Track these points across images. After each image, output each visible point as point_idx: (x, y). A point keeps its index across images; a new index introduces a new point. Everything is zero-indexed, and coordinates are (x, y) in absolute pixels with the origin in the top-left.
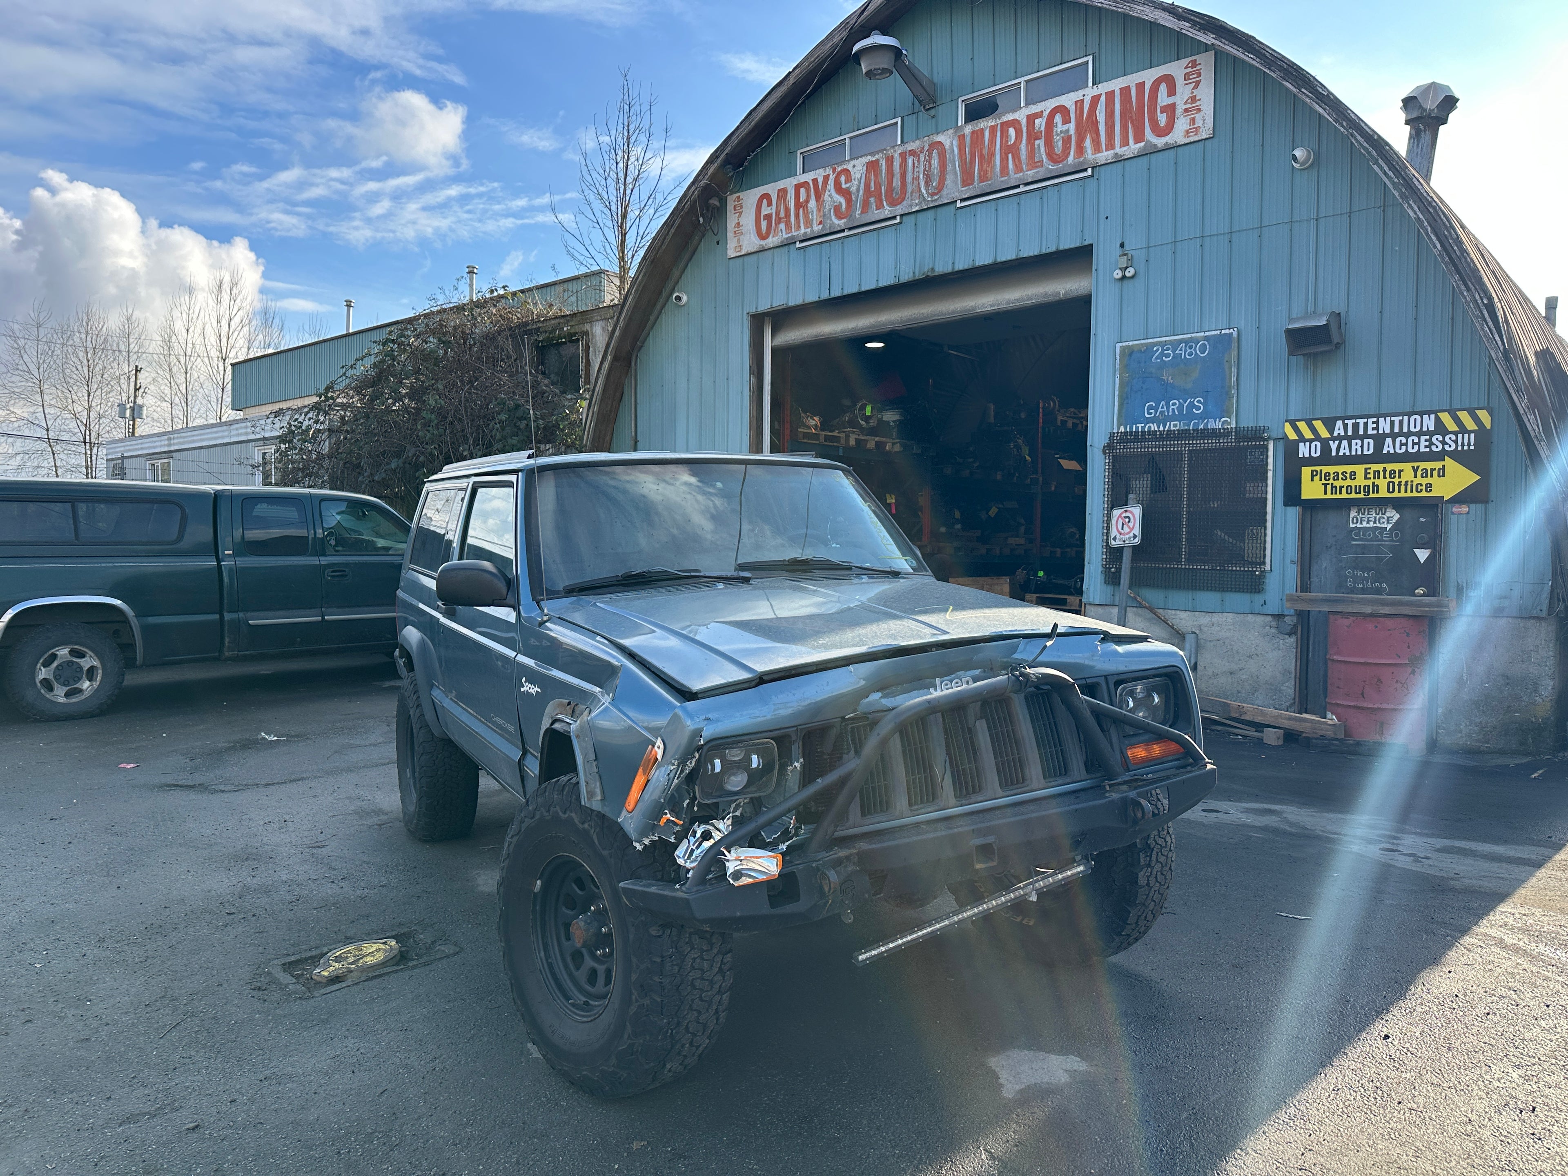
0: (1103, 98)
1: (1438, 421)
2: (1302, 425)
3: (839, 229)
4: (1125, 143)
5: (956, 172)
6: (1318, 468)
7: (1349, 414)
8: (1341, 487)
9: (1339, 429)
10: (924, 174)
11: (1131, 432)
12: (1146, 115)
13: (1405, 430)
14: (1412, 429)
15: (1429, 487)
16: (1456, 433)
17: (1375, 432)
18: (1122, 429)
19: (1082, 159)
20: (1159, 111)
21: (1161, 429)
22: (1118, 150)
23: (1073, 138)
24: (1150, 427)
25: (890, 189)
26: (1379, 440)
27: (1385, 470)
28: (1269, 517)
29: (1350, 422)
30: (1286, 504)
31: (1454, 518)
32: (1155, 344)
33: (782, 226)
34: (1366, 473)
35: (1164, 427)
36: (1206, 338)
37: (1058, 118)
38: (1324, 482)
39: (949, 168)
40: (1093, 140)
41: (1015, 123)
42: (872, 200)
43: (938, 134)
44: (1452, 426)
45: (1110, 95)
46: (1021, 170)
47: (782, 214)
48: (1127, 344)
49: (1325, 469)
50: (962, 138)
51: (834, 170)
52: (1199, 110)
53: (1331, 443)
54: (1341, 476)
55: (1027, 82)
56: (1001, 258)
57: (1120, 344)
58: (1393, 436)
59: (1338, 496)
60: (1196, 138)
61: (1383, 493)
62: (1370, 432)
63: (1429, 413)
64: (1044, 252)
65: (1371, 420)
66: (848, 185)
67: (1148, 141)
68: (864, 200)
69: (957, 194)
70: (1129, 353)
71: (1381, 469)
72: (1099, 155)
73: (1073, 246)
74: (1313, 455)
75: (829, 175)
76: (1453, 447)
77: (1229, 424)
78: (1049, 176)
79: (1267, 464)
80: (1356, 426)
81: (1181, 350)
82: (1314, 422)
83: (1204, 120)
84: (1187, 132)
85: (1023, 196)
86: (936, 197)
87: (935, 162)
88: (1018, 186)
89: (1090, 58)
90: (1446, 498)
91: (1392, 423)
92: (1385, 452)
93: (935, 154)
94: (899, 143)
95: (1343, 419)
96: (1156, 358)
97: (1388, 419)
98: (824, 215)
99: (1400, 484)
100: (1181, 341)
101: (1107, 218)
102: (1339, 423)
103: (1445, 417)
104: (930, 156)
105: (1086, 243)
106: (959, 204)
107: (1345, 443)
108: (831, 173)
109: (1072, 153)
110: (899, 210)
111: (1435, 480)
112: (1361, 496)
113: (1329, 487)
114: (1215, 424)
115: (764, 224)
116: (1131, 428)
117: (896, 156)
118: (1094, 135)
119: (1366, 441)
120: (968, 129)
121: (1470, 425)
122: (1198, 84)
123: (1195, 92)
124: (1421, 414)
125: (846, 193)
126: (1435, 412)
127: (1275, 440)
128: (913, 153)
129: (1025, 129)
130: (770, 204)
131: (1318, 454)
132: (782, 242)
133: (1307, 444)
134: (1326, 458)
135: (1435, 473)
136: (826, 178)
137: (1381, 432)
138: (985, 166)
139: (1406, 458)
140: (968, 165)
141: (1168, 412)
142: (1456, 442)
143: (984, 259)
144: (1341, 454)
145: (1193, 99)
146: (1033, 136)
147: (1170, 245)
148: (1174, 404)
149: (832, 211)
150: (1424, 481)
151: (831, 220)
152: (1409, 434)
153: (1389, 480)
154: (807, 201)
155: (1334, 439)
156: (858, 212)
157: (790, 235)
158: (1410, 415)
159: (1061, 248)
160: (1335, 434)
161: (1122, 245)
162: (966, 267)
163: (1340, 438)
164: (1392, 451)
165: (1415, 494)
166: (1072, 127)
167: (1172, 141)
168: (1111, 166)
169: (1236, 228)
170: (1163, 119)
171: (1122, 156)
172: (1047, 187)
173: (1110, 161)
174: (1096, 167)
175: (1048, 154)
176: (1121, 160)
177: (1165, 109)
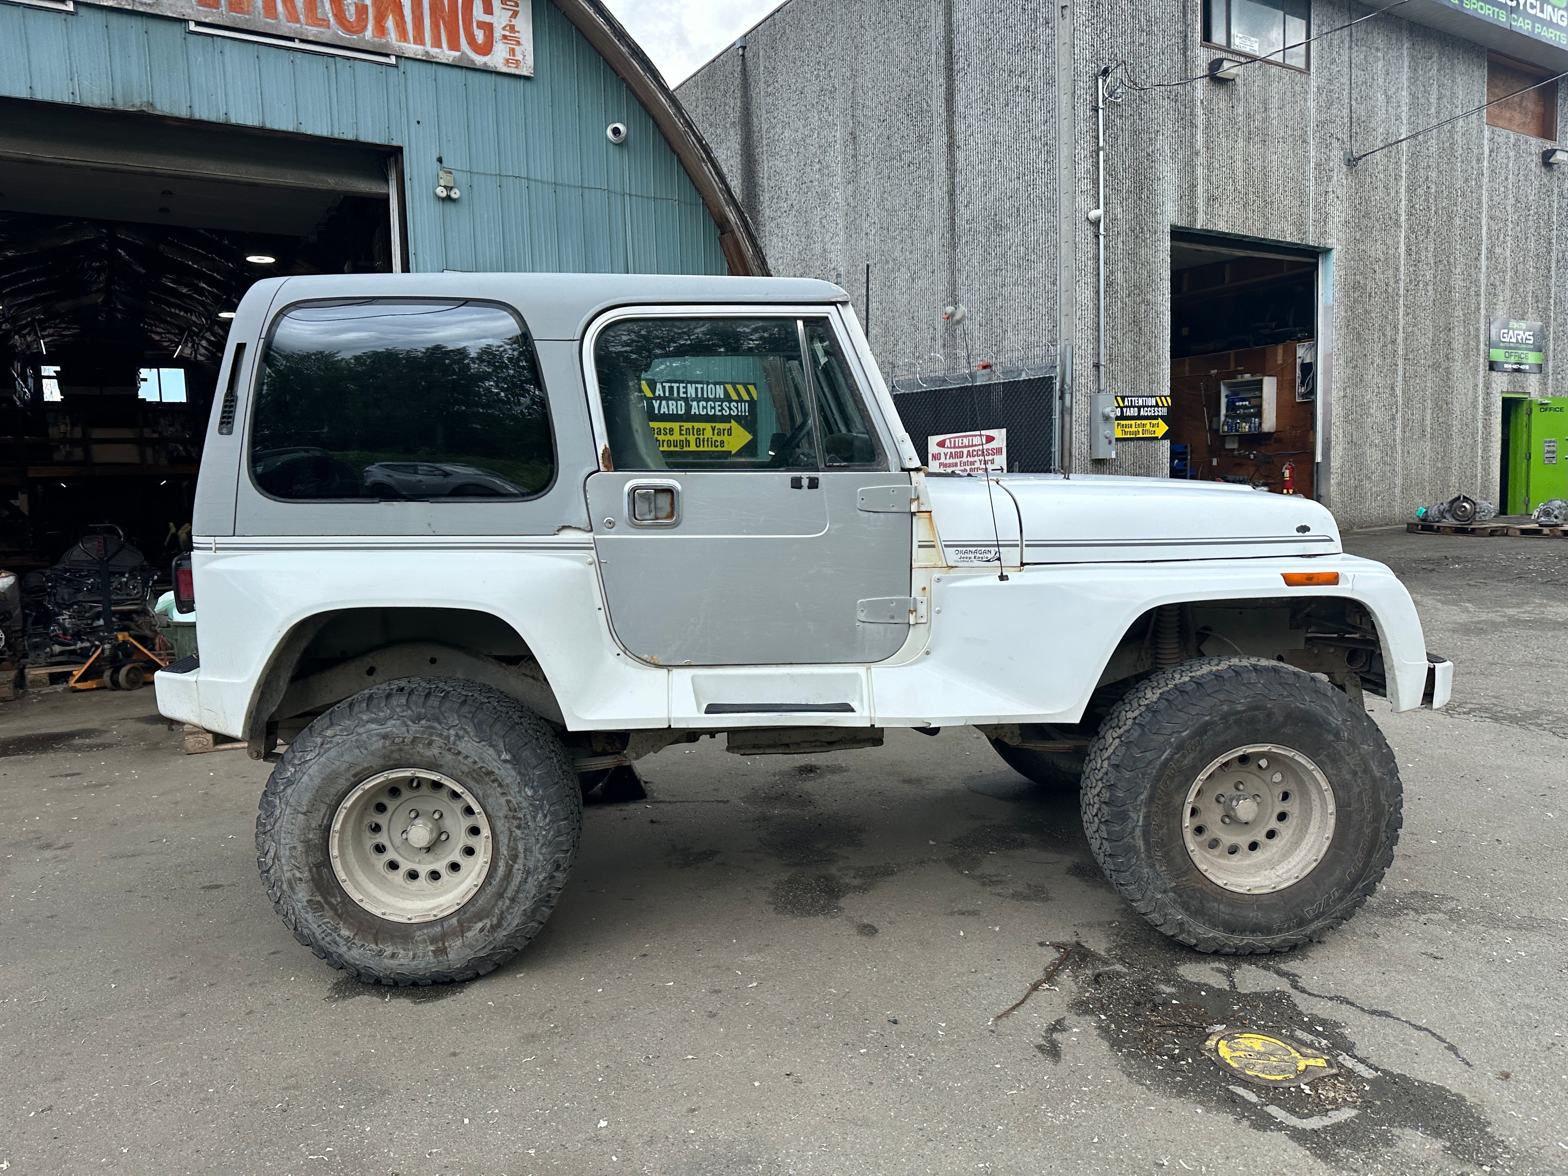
4: (437, 43)
7: (665, 378)
8: (663, 441)
9: (659, 390)
12: (461, 22)
13: (705, 396)
14: (710, 396)
15: (722, 442)
16: (737, 401)
17: (685, 395)
19: (384, 41)
20: (475, 24)
22: (428, 47)
23: (370, 10)
26: (688, 402)
27: (693, 428)
29: (666, 386)
34: (681, 430)
40: (397, 24)
44: (734, 396)
46: (297, 20)
52: (518, 43)
53: (654, 402)
54: (662, 431)
58: (698, 400)
60: (517, 72)
61: (693, 448)
62: (682, 395)
63: (719, 384)
64: (336, 136)
65: (682, 385)
67: (463, 53)
69: (189, 10)
71: (691, 428)
72: (406, 44)
73: (378, 142)
76: (736, 411)
78: (339, 43)
80: (671, 389)
83: (524, 56)
84: (507, 61)
85: (300, 55)
86: (149, 1)
88: (292, 39)
90: (733, 453)
91: (696, 389)
92: (692, 413)
95: (661, 381)
97: (693, 385)
99: (703, 441)
101: (418, 122)
102: (659, 385)
103: (729, 388)
105: (395, 143)
106: (192, 27)
107: (664, 403)
109: (370, 27)
111: (725, 438)
112: (678, 449)
118: (398, 18)
119: (679, 402)
121: (745, 396)
122: (515, 14)
123: (514, 22)
124: (715, 383)
126: (723, 383)
134: (651, 415)
135: (726, 432)
137: (689, 395)
139: (706, 419)
142: (737, 408)
143: (244, 116)
144: (662, 412)
145: (512, 28)
147: (494, 178)
150: (719, 438)
152: (708, 400)
153: (696, 436)
155: (656, 399)
158: (708, 383)
159: (362, 139)
160: (657, 395)
161: (440, 160)
162: (213, 119)
163: (660, 398)
164: (697, 413)
165: (714, 449)
167: (490, 64)
168: (417, 64)
169: (557, 182)
170: (480, 36)
171: (433, 57)
172: (333, 56)
173: (418, 57)
174: (401, 57)
175: (335, 15)
176: (431, 62)
177: (482, 25)
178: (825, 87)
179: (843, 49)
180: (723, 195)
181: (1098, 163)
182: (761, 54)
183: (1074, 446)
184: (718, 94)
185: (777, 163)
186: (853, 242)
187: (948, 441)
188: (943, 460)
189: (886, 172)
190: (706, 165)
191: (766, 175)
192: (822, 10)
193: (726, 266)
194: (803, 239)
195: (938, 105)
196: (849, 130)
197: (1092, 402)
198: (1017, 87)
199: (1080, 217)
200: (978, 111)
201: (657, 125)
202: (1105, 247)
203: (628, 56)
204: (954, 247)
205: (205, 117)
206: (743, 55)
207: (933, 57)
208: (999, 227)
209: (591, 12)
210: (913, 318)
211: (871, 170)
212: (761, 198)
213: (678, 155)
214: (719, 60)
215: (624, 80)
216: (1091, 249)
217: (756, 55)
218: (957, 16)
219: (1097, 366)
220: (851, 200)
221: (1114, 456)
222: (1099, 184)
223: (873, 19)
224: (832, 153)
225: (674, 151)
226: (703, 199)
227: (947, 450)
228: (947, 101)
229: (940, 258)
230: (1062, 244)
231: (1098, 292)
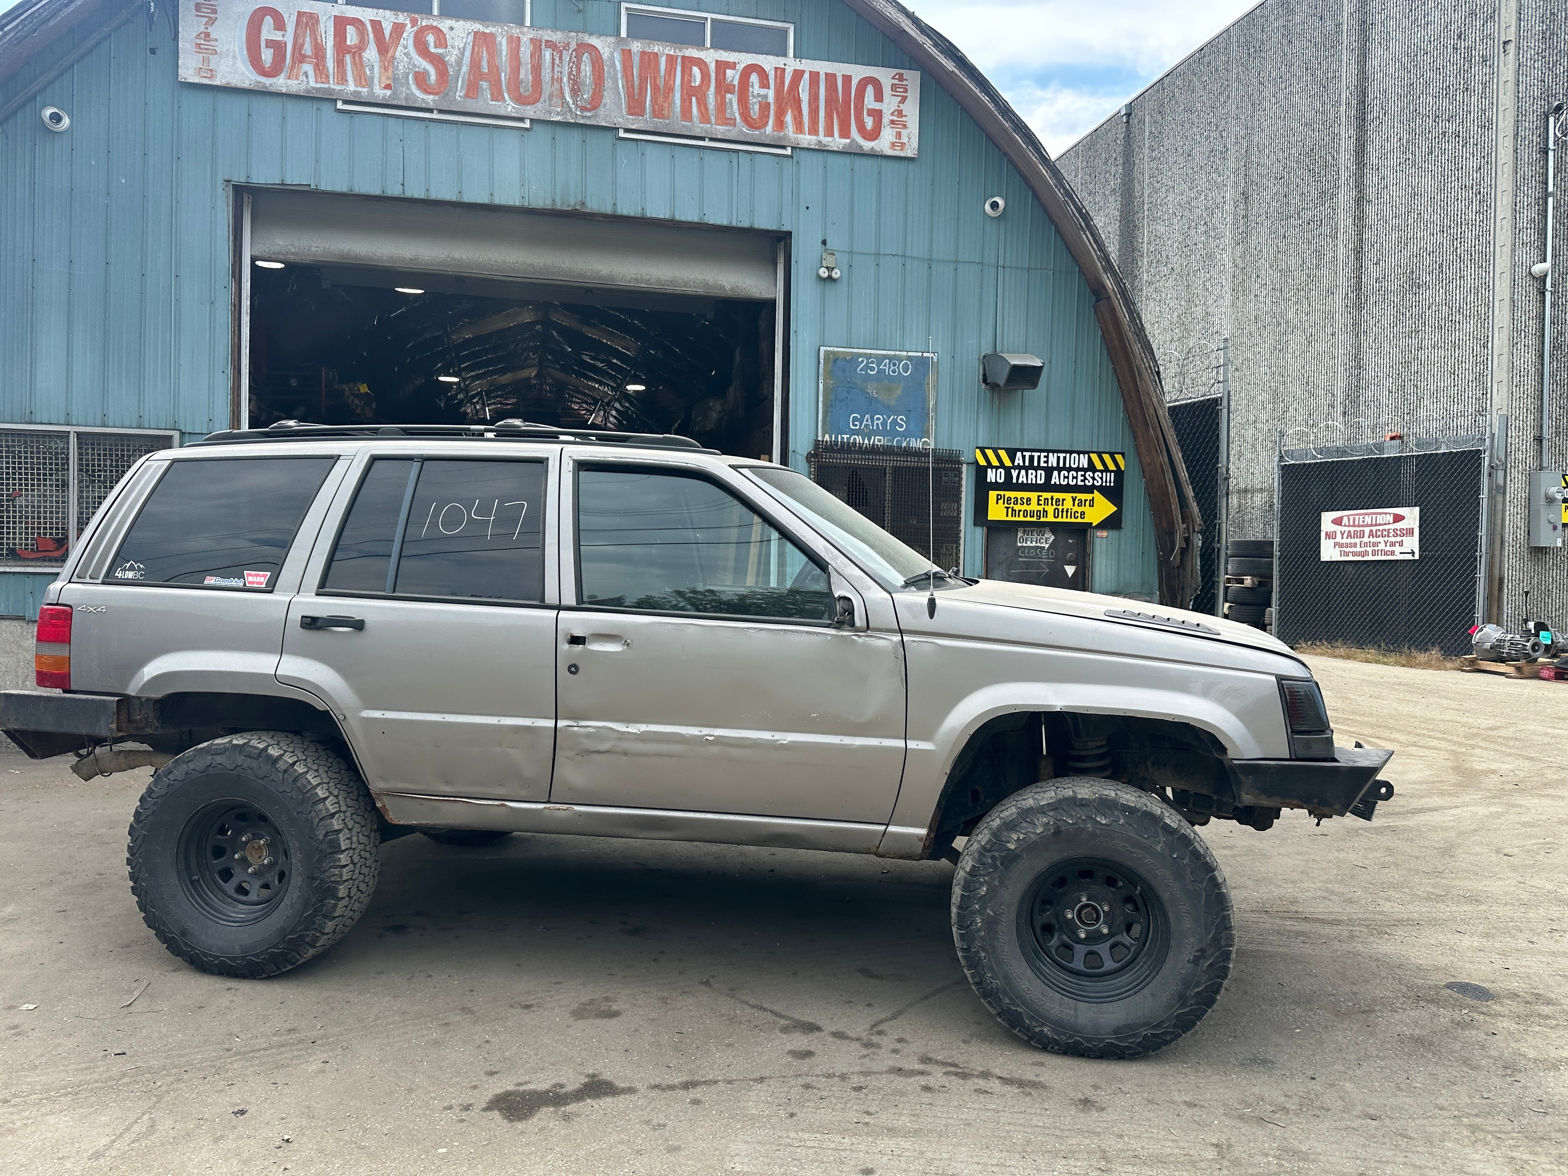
0: (806, 76)
1: (1090, 459)
2: (989, 453)
3: (424, 105)
4: (829, 133)
5: (619, 94)
6: (1002, 493)
7: (1026, 447)
8: (1020, 511)
9: (1019, 461)
10: (569, 78)
11: (836, 442)
12: (852, 112)
13: (1067, 466)
14: (1073, 466)
15: (1083, 513)
16: (1102, 471)
17: (1046, 465)
18: (827, 437)
19: (782, 134)
20: (865, 112)
21: (866, 441)
22: (821, 137)
23: (772, 107)
24: (855, 439)
25: (515, 82)
26: (1049, 471)
27: (1052, 498)
28: (962, 535)
29: (1027, 454)
30: (975, 524)
31: (1098, 541)
32: (861, 355)
33: (308, 68)
34: (1039, 500)
35: (869, 441)
36: (909, 358)
37: (754, 78)
38: (1006, 505)
39: (608, 83)
40: (795, 118)
41: (700, 63)
42: (485, 85)
43: (591, 34)
44: (1099, 466)
45: (814, 76)
46: (709, 122)
47: (308, 49)
48: (832, 349)
49: (1008, 494)
50: (627, 54)
51: (414, 22)
52: (905, 126)
53: (1013, 471)
54: (1019, 501)
55: (713, 20)
56: (681, 216)
57: (825, 348)
58: (1059, 470)
59: (1017, 519)
60: (902, 154)
61: (1050, 518)
62: (1042, 464)
63: (1084, 453)
64: (734, 224)
65: (1043, 454)
66: (440, 51)
67: (853, 140)
68: (469, 80)
69: (620, 120)
70: (833, 359)
71: (1050, 498)
72: (801, 136)
73: (770, 228)
74: (999, 480)
75: (403, 26)
76: (1100, 482)
77: (929, 444)
78: (743, 139)
79: (960, 486)
80: (1032, 458)
81: (885, 365)
82: (999, 451)
83: (910, 138)
84: (893, 145)
85: (708, 152)
86: (588, 114)
87: (587, 69)
88: (702, 139)
89: (791, 28)
90: (1094, 525)
91: (1058, 458)
92: (1052, 483)
93: (586, 57)
94: (528, 23)
95: (1022, 450)
96: (861, 370)
97: (1055, 454)
98: (395, 79)
99: (1062, 511)
100: (885, 357)
101: (807, 208)
102: (1019, 454)
103: (1094, 457)
104: (579, 58)
105: (785, 229)
106: (622, 134)
107: (1023, 472)
108: (408, 22)
109: (771, 123)
110: (530, 111)
111: (1086, 509)
112: (1034, 519)
113: (1010, 510)
114: (916, 444)
115: (267, 56)
116: (836, 437)
117: (525, 39)
118: (796, 113)
119: (1039, 472)
120: (636, 47)
121: (1112, 467)
122: (904, 99)
123: (902, 106)
124: (1079, 453)
125: (438, 62)
126: (1088, 453)
127: (968, 464)
128: (551, 45)
129: (713, 75)
130: (280, 25)
131: (1002, 480)
132: (308, 91)
133: (994, 470)
134: (1009, 485)
135: (1087, 503)
136: (398, 29)
137: (1050, 465)
138: (660, 100)
139: (1067, 489)
140: (636, 91)
141: (873, 426)
142: (1101, 478)
143: (658, 210)
144: (1020, 481)
145: (900, 113)
146: (723, 88)
147: (872, 257)
148: (878, 419)
149: (411, 77)
150: (1080, 509)
151: (409, 89)
152: (1070, 469)
153: (1055, 507)
154: (362, 46)
155: (1014, 467)
156: (460, 94)
157: (326, 86)
158: (1071, 452)
159: (756, 226)
160: (1016, 464)
161: (824, 242)
162: (632, 214)
163: (1019, 468)
164: (1058, 483)
165: (1073, 520)
166: (771, 94)
167: (877, 148)
168: (811, 153)
169: (935, 256)
170: (869, 122)
171: (825, 146)
172: (737, 151)
173: (812, 147)
174: (796, 148)
175: (741, 114)
176: (824, 151)
177: (871, 112)
178: (1216, 148)
179: (1237, 107)
180: (1101, 263)
181: (1546, 211)
182: (1147, 119)
183: (1507, 531)
184: (1099, 162)
185: (1158, 227)
186: (1239, 304)
187: (1345, 519)
188: (1338, 539)
189: (1281, 231)
190: (1085, 233)
191: (1146, 239)
192: (1217, 70)
193: (1100, 332)
194: (1183, 303)
195: (1345, 158)
196: (1241, 190)
197: (1531, 482)
198: (1444, 133)
199: (1521, 272)
200: (1393, 162)
201: (1036, 196)
202: (1553, 305)
203: (1011, 131)
204: (1359, 307)
205: (625, 213)
206: (1128, 122)
207: (1343, 108)
208: (1416, 285)
209: (977, 91)
210: (1307, 383)
211: (1264, 230)
212: (1140, 264)
213: (1056, 226)
214: (1103, 129)
215: (1005, 154)
216: (1533, 309)
217: (1142, 121)
218: (1374, 63)
219: (1539, 440)
220: (1239, 261)
221: (1559, 545)
222: (1546, 234)
223: (1273, 75)
224: (1220, 215)
225: (1052, 221)
226: (1079, 267)
227: (1343, 529)
228: (1357, 153)
229: (1341, 320)
230: (1497, 304)
231: (1542, 356)
